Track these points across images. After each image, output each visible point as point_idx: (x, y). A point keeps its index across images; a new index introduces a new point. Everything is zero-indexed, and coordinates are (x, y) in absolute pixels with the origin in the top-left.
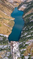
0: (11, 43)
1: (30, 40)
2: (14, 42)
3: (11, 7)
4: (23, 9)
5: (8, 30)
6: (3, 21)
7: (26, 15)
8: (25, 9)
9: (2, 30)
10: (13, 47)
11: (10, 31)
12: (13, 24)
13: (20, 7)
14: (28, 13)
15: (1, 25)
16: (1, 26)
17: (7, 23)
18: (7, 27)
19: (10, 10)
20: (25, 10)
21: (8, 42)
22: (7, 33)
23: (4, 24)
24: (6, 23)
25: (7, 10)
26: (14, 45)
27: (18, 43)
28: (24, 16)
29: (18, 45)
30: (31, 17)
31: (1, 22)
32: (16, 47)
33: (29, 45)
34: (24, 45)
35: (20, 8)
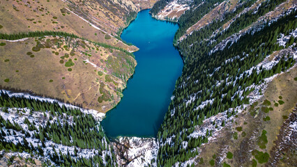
0: (118, 143)
1: (213, 118)
2: (135, 138)
3: (122, 6)
4: (174, 13)
5: (106, 88)
6: (81, 49)
7: (189, 31)
8: (187, 11)
9: (74, 86)
10: (128, 162)
11: (112, 91)
12: (129, 66)
13: (163, 8)
14: (199, 25)
15: (72, 64)
16: (70, 70)
17: (102, 60)
18: (100, 74)
19: (117, 18)
20: (183, 16)
21: (104, 141)
22: (100, 100)
23: (87, 61)
24: (97, 57)
25: (103, 15)
26: (132, 152)
27: (152, 145)
28: (182, 39)
29: (153, 153)
30: (213, 36)
31: (73, 51)
32: (143, 160)
33: (209, 139)
34: (185, 145)
35: (164, 12)
